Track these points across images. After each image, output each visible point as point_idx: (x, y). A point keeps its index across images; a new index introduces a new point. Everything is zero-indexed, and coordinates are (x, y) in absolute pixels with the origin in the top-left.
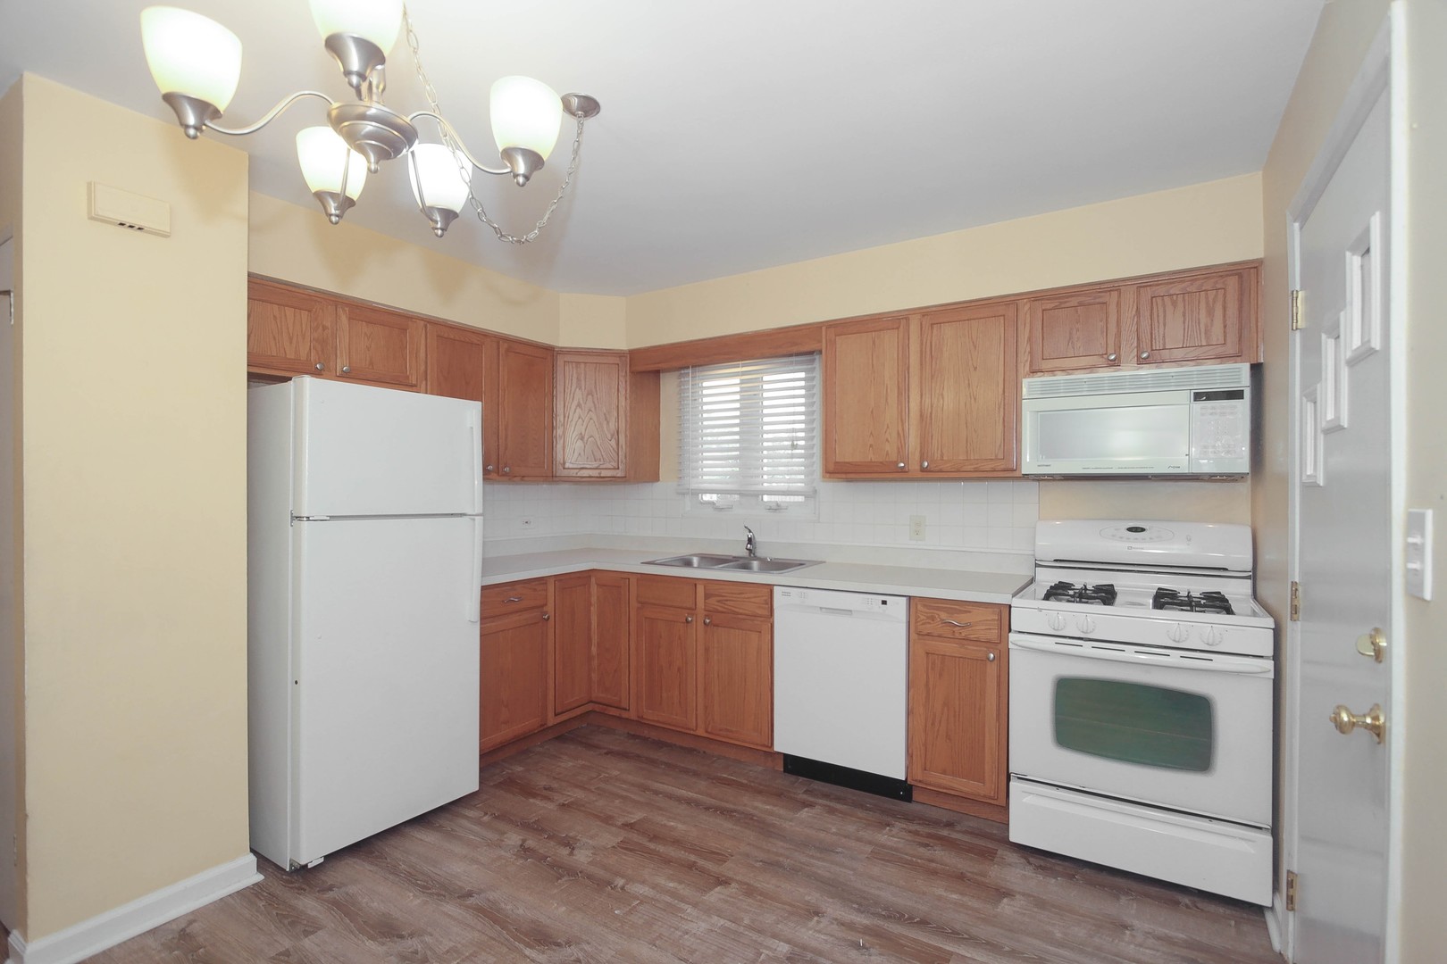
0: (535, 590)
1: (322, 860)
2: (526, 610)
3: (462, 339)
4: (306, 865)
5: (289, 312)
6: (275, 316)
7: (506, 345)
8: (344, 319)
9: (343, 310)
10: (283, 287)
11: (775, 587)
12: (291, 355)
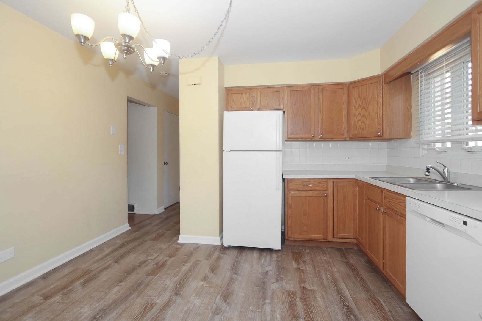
0: (321, 183)
1: (228, 246)
2: (315, 190)
3: (301, 89)
4: (224, 245)
5: (244, 94)
6: (240, 97)
7: (321, 87)
8: (259, 93)
9: (259, 90)
10: (243, 88)
11: (407, 198)
12: (244, 107)
